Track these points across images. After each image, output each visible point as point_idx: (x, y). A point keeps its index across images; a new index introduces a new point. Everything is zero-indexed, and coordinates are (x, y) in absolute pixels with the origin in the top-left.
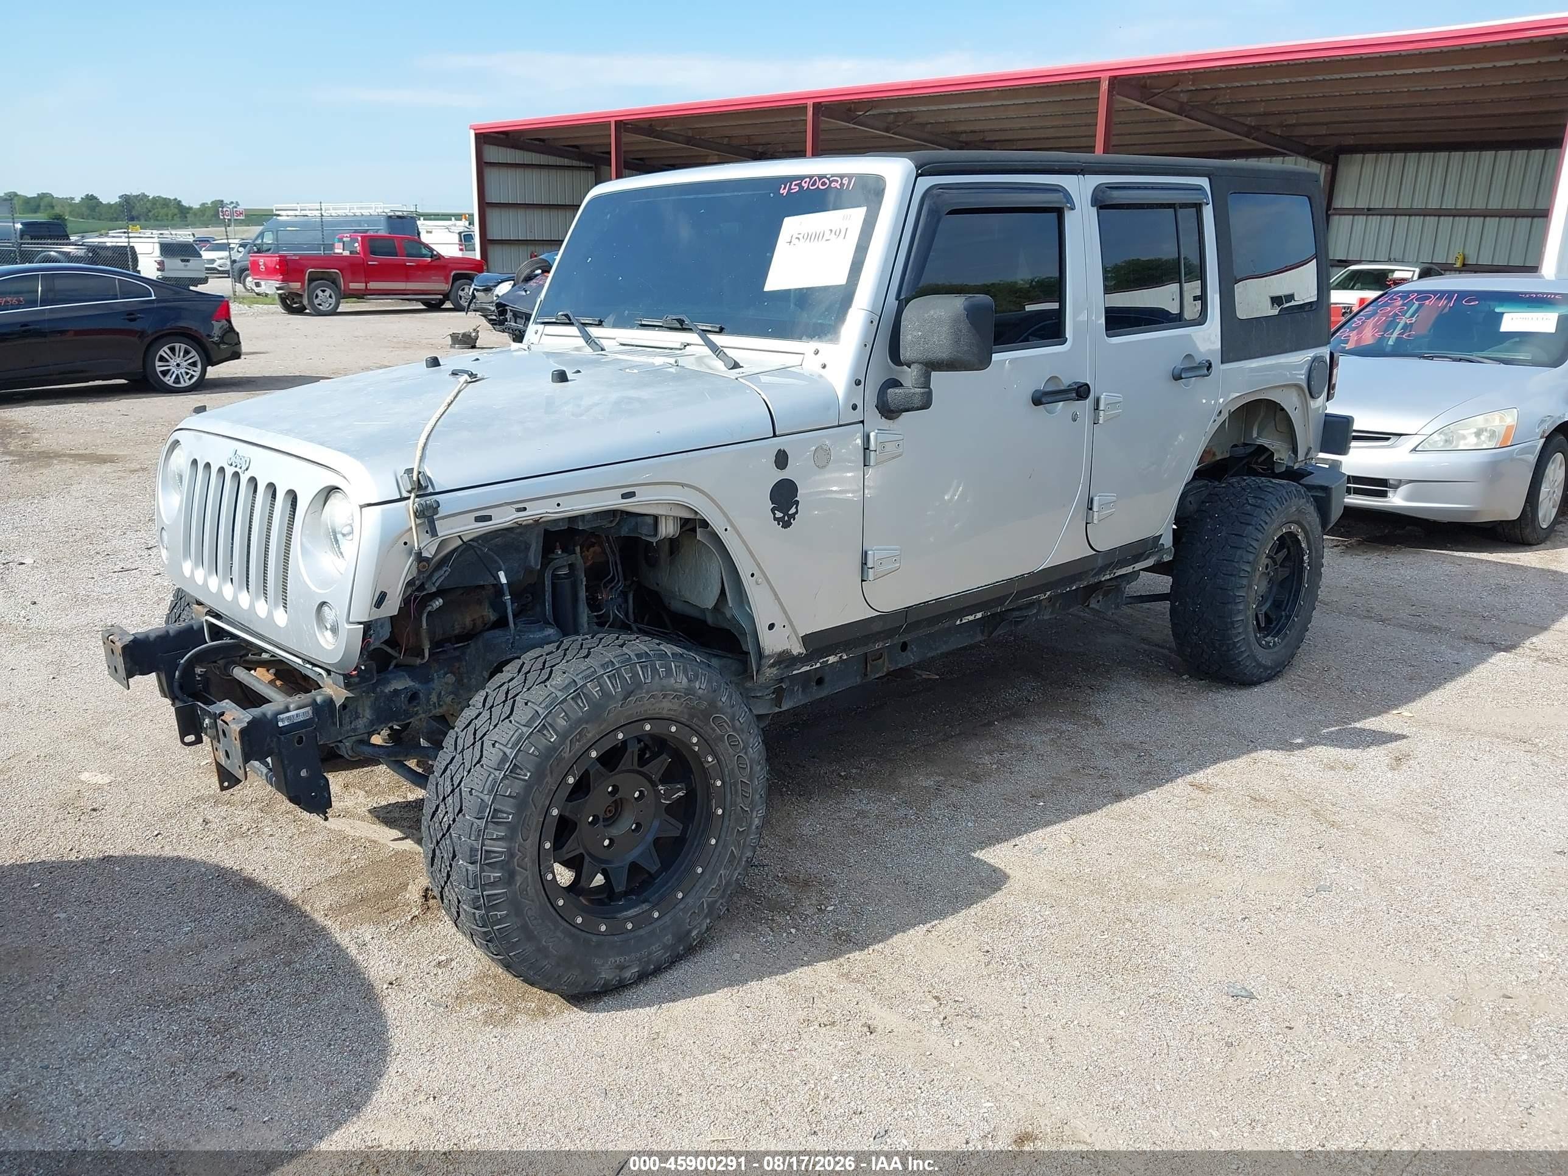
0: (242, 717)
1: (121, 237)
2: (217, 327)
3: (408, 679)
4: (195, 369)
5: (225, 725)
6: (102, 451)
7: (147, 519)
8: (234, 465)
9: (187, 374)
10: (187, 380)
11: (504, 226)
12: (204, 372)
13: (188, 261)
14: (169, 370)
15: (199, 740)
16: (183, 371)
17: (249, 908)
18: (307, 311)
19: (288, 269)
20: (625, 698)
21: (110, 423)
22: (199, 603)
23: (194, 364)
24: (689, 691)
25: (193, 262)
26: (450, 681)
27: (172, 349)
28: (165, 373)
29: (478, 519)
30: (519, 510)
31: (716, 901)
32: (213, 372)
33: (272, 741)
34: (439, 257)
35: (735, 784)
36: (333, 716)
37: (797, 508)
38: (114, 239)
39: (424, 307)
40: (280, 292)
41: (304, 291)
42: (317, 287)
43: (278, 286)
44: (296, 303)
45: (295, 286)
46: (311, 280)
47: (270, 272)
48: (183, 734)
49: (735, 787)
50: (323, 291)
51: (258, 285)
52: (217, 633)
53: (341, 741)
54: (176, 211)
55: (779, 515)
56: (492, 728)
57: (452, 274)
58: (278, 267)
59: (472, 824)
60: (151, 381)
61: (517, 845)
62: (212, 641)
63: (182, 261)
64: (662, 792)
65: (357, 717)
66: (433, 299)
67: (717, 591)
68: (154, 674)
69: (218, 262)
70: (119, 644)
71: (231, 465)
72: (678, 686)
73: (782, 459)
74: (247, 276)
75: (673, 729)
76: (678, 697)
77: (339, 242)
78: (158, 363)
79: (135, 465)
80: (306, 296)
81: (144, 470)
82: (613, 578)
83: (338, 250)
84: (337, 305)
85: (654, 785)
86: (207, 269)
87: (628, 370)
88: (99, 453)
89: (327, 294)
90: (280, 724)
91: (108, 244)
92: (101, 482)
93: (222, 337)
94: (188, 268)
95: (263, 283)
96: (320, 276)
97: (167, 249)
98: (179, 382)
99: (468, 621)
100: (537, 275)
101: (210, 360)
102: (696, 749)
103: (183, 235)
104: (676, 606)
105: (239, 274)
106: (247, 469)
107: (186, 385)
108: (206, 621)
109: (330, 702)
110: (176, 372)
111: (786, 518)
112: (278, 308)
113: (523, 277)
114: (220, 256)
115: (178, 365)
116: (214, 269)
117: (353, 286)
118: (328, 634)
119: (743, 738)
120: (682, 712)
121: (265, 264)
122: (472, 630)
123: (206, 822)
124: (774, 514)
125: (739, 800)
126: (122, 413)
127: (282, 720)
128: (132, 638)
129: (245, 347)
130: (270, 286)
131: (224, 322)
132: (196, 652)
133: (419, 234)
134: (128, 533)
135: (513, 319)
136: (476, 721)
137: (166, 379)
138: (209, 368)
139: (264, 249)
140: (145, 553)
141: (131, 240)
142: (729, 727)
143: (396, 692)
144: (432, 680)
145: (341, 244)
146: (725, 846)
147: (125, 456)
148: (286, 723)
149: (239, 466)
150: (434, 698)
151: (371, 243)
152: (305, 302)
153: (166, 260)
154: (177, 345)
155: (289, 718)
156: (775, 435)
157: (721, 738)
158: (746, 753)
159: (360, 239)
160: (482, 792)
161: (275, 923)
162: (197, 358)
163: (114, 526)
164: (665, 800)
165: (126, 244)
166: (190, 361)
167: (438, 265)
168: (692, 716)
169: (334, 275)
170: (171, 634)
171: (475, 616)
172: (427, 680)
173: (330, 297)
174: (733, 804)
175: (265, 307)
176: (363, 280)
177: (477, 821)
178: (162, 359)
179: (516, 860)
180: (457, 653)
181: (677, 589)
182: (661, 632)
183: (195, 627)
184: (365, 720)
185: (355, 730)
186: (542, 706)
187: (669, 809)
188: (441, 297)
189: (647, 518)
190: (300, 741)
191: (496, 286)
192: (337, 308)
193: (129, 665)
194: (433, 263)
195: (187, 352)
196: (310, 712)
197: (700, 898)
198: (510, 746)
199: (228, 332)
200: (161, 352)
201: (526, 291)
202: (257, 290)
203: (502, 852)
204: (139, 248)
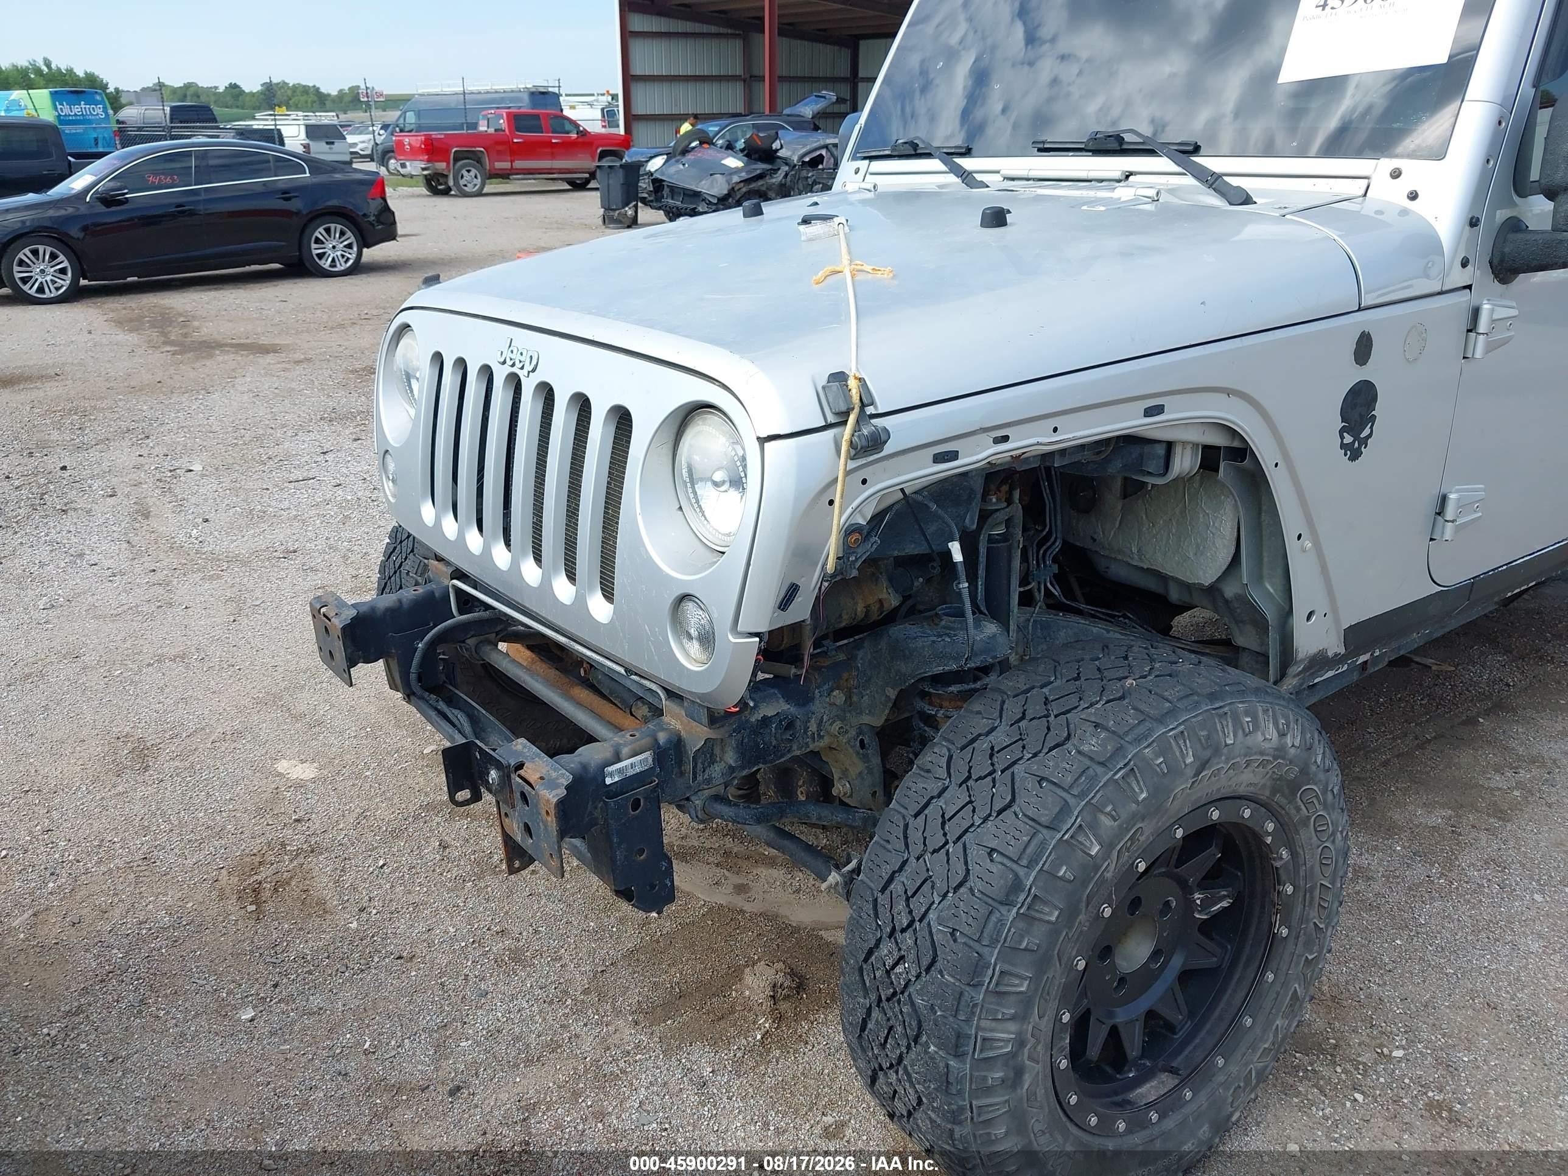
0: (554, 775)
1: (267, 120)
2: (374, 206)
3: (781, 700)
4: (350, 251)
5: (527, 787)
6: (264, 340)
7: (319, 417)
8: (509, 363)
9: (343, 256)
10: (343, 264)
11: (648, 101)
12: (360, 254)
13: (333, 143)
14: (324, 253)
15: (476, 797)
16: (339, 253)
17: (525, 1005)
18: (453, 193)
19: (433, 149)
20: (1197, 774)
21: (270, 310)
22: (439, 559)
23: (350, 246)
24: (1280, 752)
25: (338, 145)
26: (838, 702)
27: (328, 230)
28: (321, 256)
29: (939, 458)
30: (998, 440)
31: (1266, 1067)
32: (371, 254)
33: (596, 808)
34: (584, 133)
35: (1312, 890)
36: (680, 762)
37: (1371, 428)
38: (261, 122)
39: (569, 187)
40: (425, 173)
41: (449, 171)
42: (463, 167)
43: (423, 166)
44: (441, 184)
45: (441, 166)
46: (456, 160)
47: (414, 153)
48: (454, 787)
49: (1311, 893)
50: (469, 171)
51: (403, 166)
52: (466, 602)
53: (688, 799)
54: (316, 98)
55: (1348, 439)
56: (978, 822)
57: (599, 151)
58: (423, 146)
59: (961, 994)
60: (307, 264)
61: (1030, 1028)
62: (461, 613)
63: (327, 143)
64: (1198, 902)
65: (713, 762)
66: (578, 178)
67: (1224, 556)
68: (381, 662)
69: (361, 146)
70: (338, 623)
71: (504, 363)
72: (1267, 745)
73: (1363, 349)
74: (390, 158)
75: (1247, 813)
76: (1263, 764)
77: (483, 119)
78: (314, 246)
79: (299, 356)
80: (451, 176)
81: (309, 360)
82: (1050, 533)
83: (483, 128)
84: (483, 185)
85: (1186, 890)
86: (352, 153)
87: (1085, 208)
88: (261, 342)
89: (472, 174)
90: (608, 781)
91: (255, 127)
92: (266, 374)
93: (378, 216)
94: (333, 151)
95: (408, 164)
96: (466, 155)
97: (313, 132)
98: (335, 266)
99: (860, 608)
100: (694, 148)
101: (366, 241)
102: (1269, 840)
103: (327, 118)
104: (1118, 572)
105: (383, 155)
106: (534, 370)
107: (342, 268)
108: (454, 586)
109: (678, 744)
110: (332, 255)
111: (1356, 445)
112: (424, 191)
113: (680, 149)
114: (361, 140)
115: (334, 247)
116: (356, 153)
117: (499, 165)
118: (694, 648)
119: (1334, 817)
120: (1264, 786)
121: (410, 144)
122: (863, 620)
123: (444, 846)
124: (1342, 438)
125: (1313, 913)
126: (280, 299)
127: (611, 775)
128: (353, 613)
129: (401, 229)
130: (415, 167)
131: (381, 201)
132: (439, 632)
133: (562, 110)
134: (300, 434)
135: (670, 197)
136: (941, 802)
137: (321, 263)
138: (365, 250)
139: (406, 129)
140: (320, 458)
141: (278, 123)
142: (1319, 801)
143: (765, 721)
144: (812, 699)
145: (486, 122)
146: (1285, 984)
147: (288, 345)
148: (617, 779)
149: (519, 365)
150: (813, 727)
151: (517, 120)
152: (451, 183)
153: (311, 143)
154: (332, 226)
155: (620, 771)
156: (1359, 310)
157: (1305, 822)
158: (1333, 842)
159: (505, 115)
160: (978, 941)
161: (566, 1035)
162: (352, 239)
163: (284, 426)
164: (1200, 912)
165: (273, 127)
166: (346, 243)
167: (585, 141)
168: (1274, 791)
169: (479, 154)
170: (405, 606)
171: (871, 600)
172: (803, 698)
173: (476, 177)
174: (1303, 919)
175: (410, 189)
176: (509, 158)
177: (968, 988)
178: (317, 241)
179: (1026, 1051)
180: (842, 657)
181: (1135, 550)
182: (1108, 615)
183: (437, 595)
184: (723, 764)
185: (709, 781)
186: (1075, 792)
187: (1205, 928)
188: (587, 175)
189: (1157, 445)
190: (636, 804)
191: (647, 161)
192: (482, 189)
193: (349, 651)
194: (580, 140)
195: (342, 233)
196: (650, 760)
197: (1246, 1064)
198: (1024, 862)
199: (384, 211)
200: (317, 234)
201: (684, 165)
202: (402, 171)
203: (1008, 1041)
204: (286, 131)
